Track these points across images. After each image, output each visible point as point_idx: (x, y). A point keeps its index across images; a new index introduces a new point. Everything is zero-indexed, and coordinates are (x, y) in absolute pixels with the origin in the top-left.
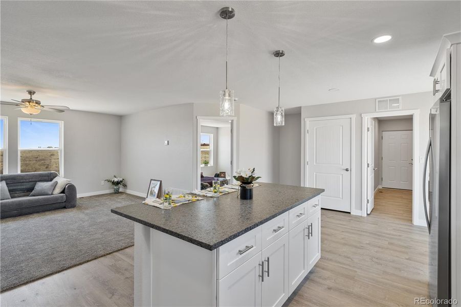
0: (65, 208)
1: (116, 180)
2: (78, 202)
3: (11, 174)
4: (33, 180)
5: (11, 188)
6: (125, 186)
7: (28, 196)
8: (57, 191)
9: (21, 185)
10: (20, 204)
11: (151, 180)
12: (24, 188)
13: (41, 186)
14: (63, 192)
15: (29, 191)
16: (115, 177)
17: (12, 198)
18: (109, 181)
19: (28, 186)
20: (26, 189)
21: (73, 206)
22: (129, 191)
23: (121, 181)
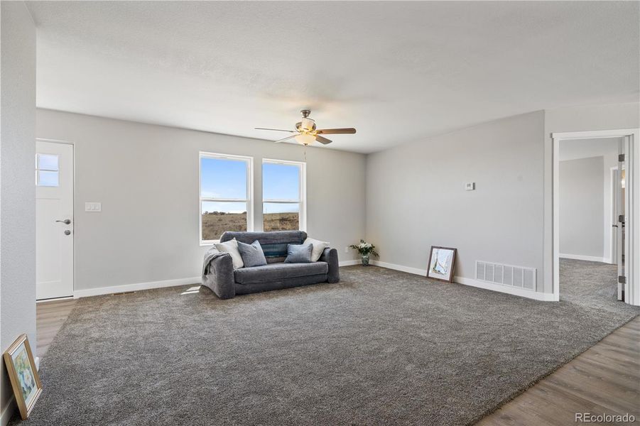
0: (327, 282)
1: (363, 245)
2: (341, 274)
3: (256, 232)
4: (285, 241)
5: (268, 250)
6: (376, 255)
7: (282, 262)
8: (315, 257)
9: (273, 248)
10: (283, 273)
11: (432, 247)
12: (275, 252)
13: (295, 249)
14: (320, 259)
15: (283, 255)
16: (362, 241)
17: (268, 263)
18: (354, 247)
19: (279, 249)
20: (278, 252)
21: (337, 281)
22: (381, 264)
23: (371, 248)
